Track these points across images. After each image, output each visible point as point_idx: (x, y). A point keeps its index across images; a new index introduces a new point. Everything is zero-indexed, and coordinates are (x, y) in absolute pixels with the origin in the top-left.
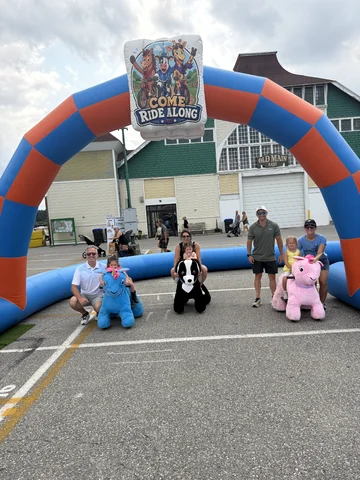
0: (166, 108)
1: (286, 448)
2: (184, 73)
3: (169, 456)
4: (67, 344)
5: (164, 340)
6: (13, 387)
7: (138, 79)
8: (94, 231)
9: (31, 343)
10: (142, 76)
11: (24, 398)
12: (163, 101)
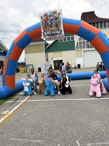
0: (51, 31)
1: (79, 131)
2: (56, 20)
3: (45, 131)
4: (25, 100)
5: (52, 100)
6: (8, 111)
7: (43, 23)
8: (38, 68)
9: (15, 100)
10: (44, 22)
11: (10, 114)
12: (51, 29)
